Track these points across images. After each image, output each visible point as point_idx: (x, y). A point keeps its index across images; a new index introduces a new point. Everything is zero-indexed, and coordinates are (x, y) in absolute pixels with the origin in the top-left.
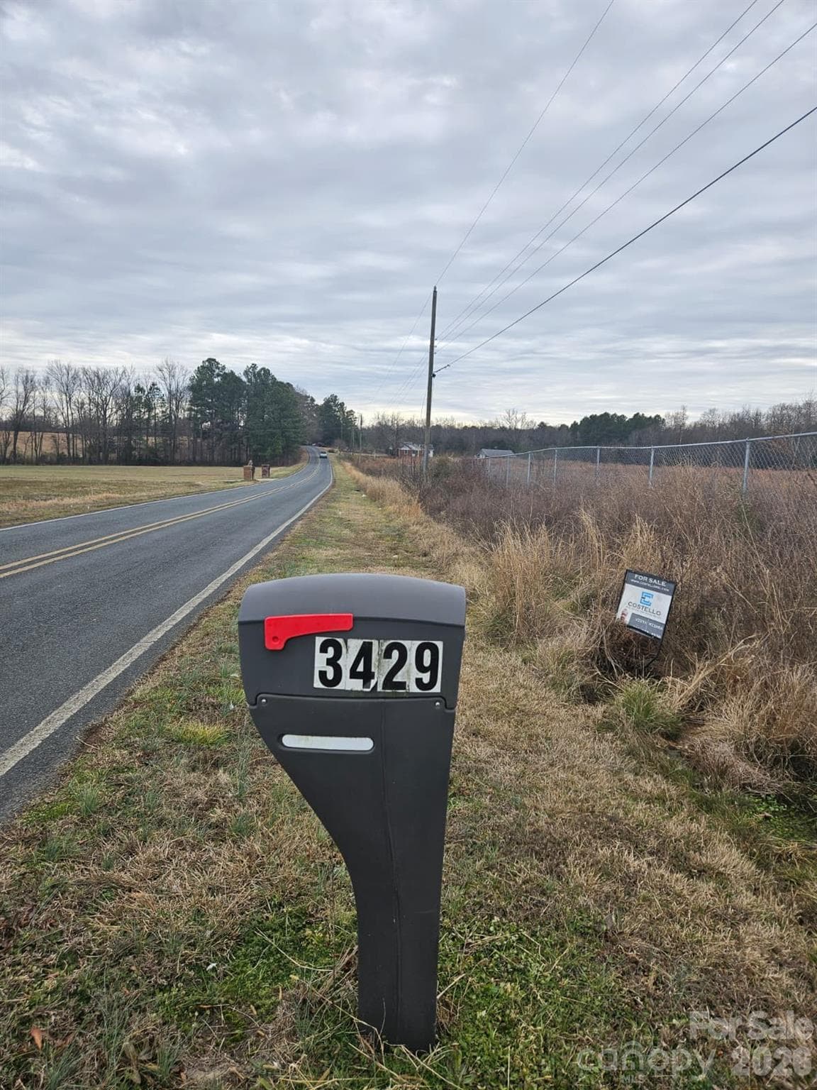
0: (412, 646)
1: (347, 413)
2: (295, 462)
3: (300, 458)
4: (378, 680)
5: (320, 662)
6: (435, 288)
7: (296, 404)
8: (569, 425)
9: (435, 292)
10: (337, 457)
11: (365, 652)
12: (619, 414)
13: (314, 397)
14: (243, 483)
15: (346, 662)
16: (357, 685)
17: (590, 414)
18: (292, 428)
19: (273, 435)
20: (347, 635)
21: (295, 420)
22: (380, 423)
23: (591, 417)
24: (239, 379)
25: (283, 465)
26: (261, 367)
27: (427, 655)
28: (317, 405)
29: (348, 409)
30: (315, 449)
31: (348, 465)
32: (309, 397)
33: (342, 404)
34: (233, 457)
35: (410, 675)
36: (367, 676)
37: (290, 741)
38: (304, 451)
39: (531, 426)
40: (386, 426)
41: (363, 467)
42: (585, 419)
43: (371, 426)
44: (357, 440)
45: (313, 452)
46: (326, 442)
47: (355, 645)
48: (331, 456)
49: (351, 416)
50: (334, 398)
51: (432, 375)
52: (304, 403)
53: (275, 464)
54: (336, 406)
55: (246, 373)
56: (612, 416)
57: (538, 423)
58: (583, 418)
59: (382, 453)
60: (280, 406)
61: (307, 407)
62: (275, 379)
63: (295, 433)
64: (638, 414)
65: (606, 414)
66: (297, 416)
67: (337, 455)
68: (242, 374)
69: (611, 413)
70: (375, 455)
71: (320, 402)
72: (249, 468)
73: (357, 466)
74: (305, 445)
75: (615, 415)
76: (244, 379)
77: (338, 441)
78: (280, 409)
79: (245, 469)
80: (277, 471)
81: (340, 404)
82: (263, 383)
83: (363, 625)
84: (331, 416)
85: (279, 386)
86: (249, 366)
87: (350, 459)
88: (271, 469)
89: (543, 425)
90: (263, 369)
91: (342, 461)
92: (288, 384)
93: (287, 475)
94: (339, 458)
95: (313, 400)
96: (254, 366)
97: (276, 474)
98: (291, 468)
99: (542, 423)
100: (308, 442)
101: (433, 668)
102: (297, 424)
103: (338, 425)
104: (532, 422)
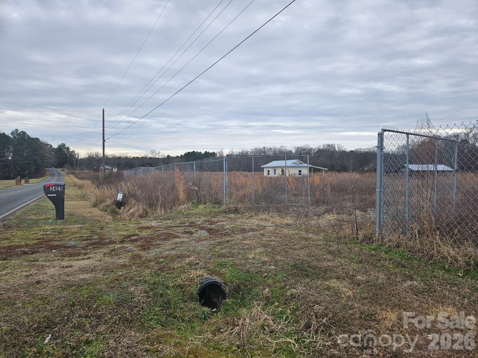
0: (59, 187)
1: (71, 152)
2: (42, 176)
3: (45, 174)
4: (56, 190)
5: (51, 188)
6: (103, 109)
7: (41, 148)
8: (179, 156)
9: (103, 111)
10: (66, 173)
11: (55, 187)
12: (199, 151)
13: (52, 145)
14: (16, 186)
15: (53, 188)
16: (54, 190)
17: (187, 152)
18: (40, 160)
19: (28, 164)
20: (53, 186)
21: (41, 156)
22: (89, 156)
23: (188, 153)
24: (7, 137)
25: (35, 178)
26: (21, 131)
27: (61, 188)
28: (54, 148)
29: (71, 150)
30: (53, 169)
31: (72, 176)
32: (49, 145)
33: (68, 148)
34: (5, 174)
35: (59, 189)
36: (55, 189)
37: (48, 195)
38: (47, 171)
39: (164, 157)
40: (93, 157)
41: (79, 177)
42: (186, 153)
43: (85, 158)
44: (77, 164)
45: (52, 171)
46: (60, 166)
47: (54, 187)
48: (63, 173)
49: (74, 153)
50: (63, 145)
51: (104, 141)
52: (46, 148)
53: (31, 178)
54: (65, 148)
55: (12, 134)
56: (196, 152)
57: (166, 155)
58: (185, 153)
59: (91, 170)
60: (33, 150)
61: (48, 149)
62: (30, 137)
63: (42, 162)
64: (206, 152)
65: (194, 152)
66: (43, 154)
67: (66, 172)
68: (10, 134)
69: (196, 151)
70: (86, 171)
71: (55, 146)
72: (18, 180)
73: (76, 176)
74: (48, 167)
75: (197, 152)
76: (11, 136)
77: (67, 165)
78: (33, 151)
79: (16, 180)
80: (32, 181)
81: (67, 148)
82: (22, 138)
83: (55, 185)
84: (61, 154)
85: (32, 140)
86: (14, 130)
87: (73, 174)
88: (30, 180)
89: (168, 156)
90: (22, 132)
91: (69, 174)
92: (36, 138)
93: (38, 182)
94: (67, 173)
95: (51, 146)
96: (17, 130)
97: (32, 182)
98: (40, 179)
99: (168, 155)
100: (49, 166)
101: (61, 189)
102: (43, 158)
103: (67, 158)
104: (163, 155)
